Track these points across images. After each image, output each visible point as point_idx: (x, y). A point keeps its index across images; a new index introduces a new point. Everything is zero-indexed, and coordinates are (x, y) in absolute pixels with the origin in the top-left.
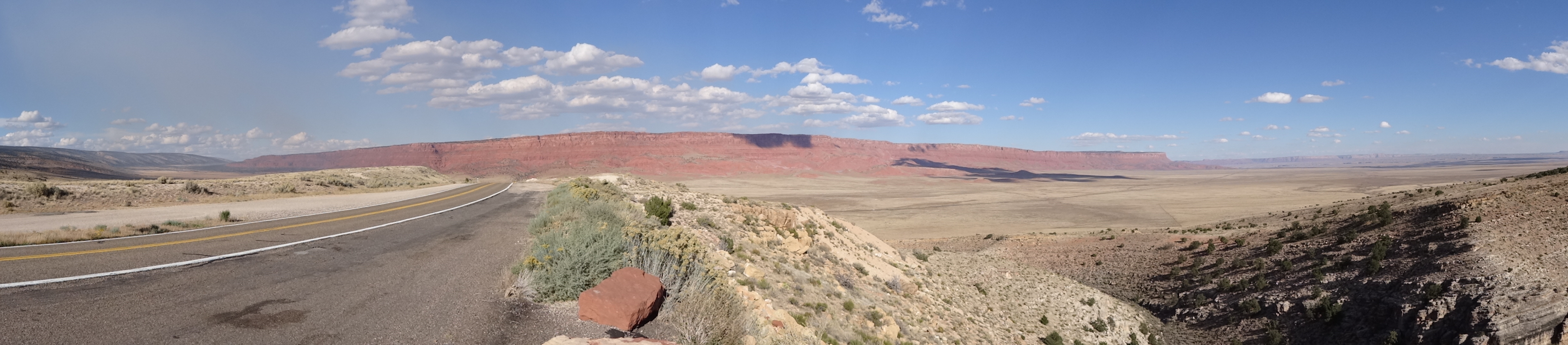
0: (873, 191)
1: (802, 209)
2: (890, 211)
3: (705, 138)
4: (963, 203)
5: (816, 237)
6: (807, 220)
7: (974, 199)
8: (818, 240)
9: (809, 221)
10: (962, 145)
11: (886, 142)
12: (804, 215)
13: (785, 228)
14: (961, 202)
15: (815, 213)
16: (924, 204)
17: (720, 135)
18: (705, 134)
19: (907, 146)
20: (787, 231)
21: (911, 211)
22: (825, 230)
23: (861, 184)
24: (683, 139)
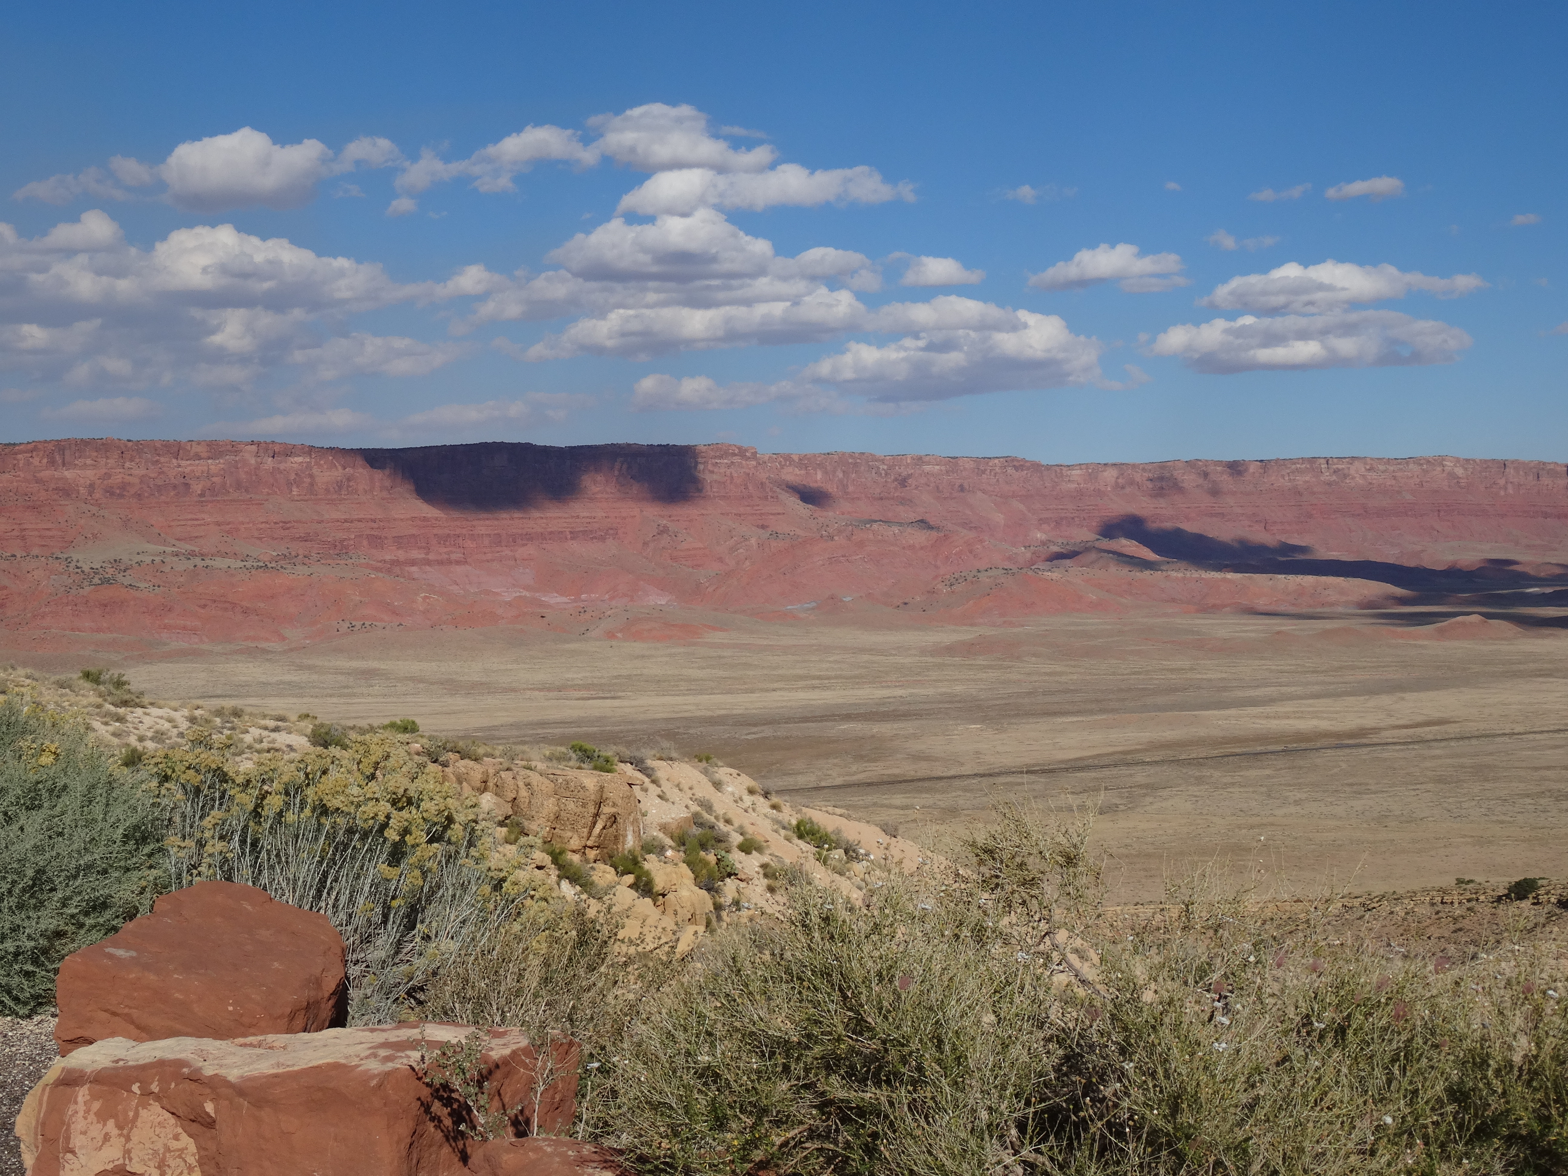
0: (959, 688)
1: (662, 769)
2: (1042, 780)
3: (174, 467)
4: (1387, 735)
5: (730, 887)
6: (685, 814)
7: (1436, 715)
8: (736, 903)
9: (697, 821)
10: (1372, 464)
11: (1009, 461)
12: (673, 793)
13: (592, 854)
14: (1376, 730)
15: (717, 785)
16: (1200, 742)
17: (249, 456)
18: (175, 450)
19: (1110, 475)
20: (600, 866)
21: (1140, 776)
22: (766, 859)
23: (901, 660)
24: (68, 474)
